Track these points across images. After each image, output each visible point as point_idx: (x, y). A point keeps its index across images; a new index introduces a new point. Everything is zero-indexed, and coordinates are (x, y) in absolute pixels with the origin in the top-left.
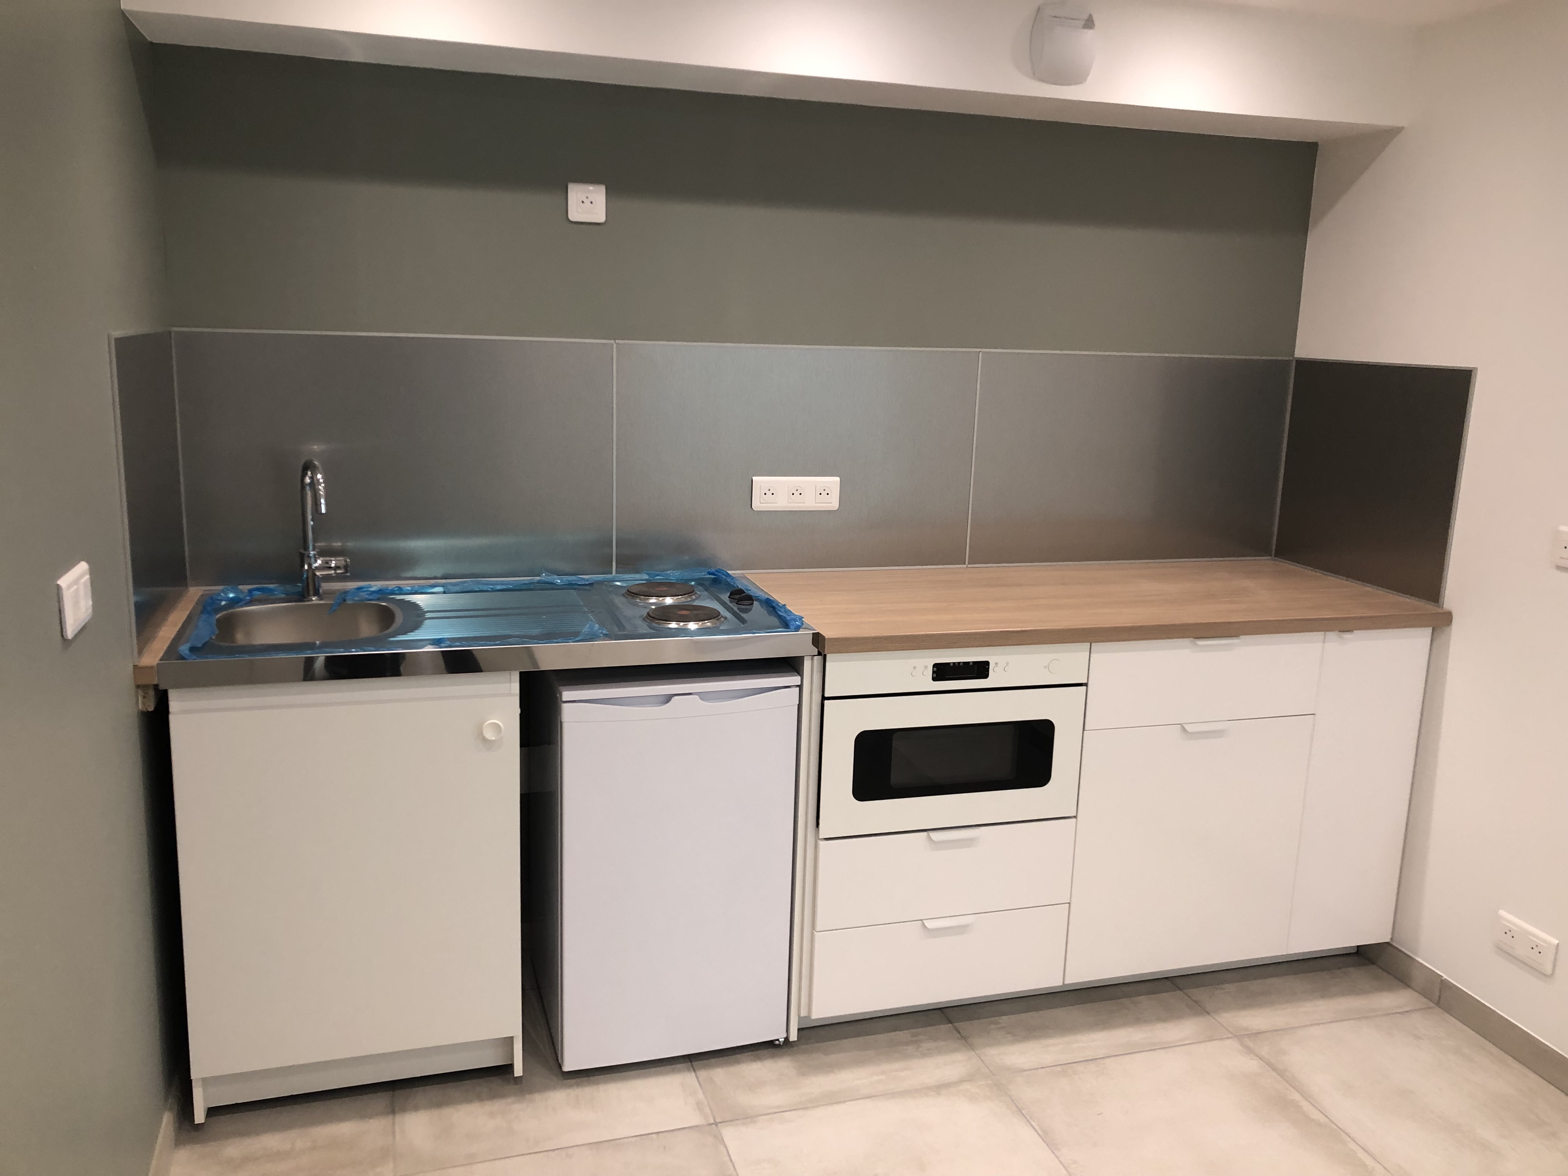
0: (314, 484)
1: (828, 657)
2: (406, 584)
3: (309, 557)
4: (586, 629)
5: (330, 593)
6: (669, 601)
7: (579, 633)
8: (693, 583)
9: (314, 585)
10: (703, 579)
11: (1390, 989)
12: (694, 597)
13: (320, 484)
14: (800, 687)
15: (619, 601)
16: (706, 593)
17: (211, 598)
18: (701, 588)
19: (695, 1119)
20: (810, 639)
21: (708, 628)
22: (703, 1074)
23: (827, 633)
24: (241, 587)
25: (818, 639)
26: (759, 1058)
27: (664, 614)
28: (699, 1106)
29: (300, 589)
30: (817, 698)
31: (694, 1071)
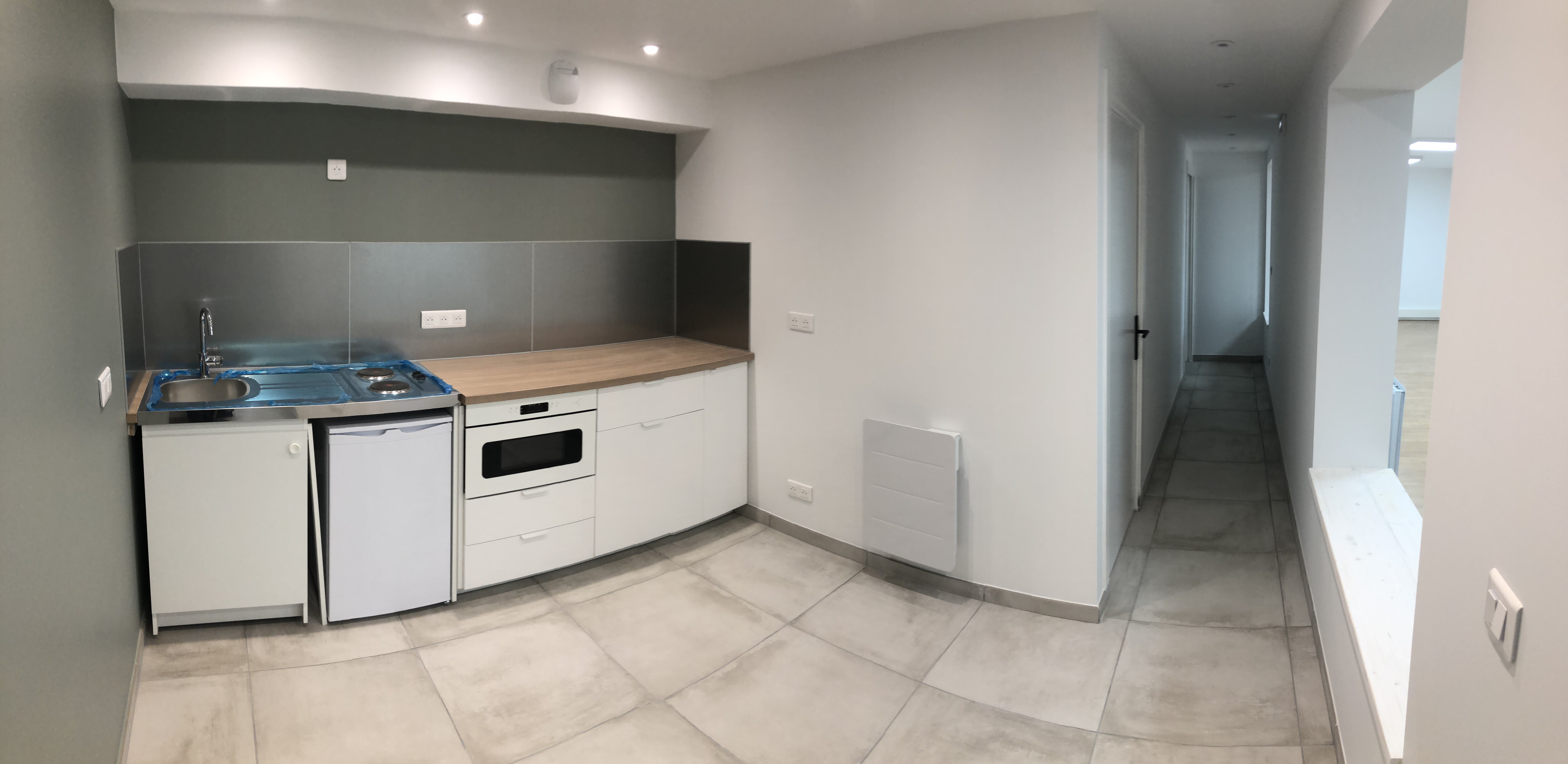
0: (206, 320)
1: (467, 406)
2: (249, 369)
3: (203, 356)
4: (341, 397)
5: (213, 373)
6: (380, 379)
7: (338, 398)
8: (392, 368)
9: (206, 370)
10: (397, 365)
11: (748, 525)
12: (393, 376)
13: (210, 320)
14: (452, 422)
15: (355, 379)
16: (399, 373)
17: (158, 377)
18: (396, 370)
19: (403, 646)
20: (457, 397)
21: (403, 394)
22: (406, 622)
23: (466, 394)
24: (171, 370)
25: (461, 397)
26: (436, 612)
27: (379, 387)
28: (405, 638)
29: (199, 372)
30: (462, 427)
31: (401, 620)
